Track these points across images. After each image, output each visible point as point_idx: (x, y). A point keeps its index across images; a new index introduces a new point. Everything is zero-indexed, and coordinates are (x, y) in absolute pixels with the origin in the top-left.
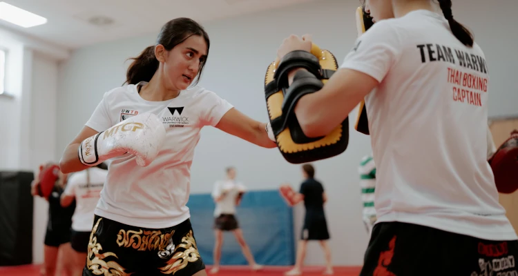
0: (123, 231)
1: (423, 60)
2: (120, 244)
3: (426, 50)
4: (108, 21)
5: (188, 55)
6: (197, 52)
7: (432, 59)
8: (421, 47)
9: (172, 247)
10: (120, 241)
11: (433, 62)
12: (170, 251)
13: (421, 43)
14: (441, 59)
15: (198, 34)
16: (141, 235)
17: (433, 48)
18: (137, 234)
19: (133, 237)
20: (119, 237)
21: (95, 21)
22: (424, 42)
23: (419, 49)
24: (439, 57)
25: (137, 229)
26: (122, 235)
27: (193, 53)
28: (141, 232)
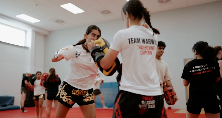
0: (74, 90)
1: (130, 43)
2: (73, 94)
3: (130, 40)
4: (62, 22)
5: (93, 35)
6: (96, 34)
7: (132, 43)
8: (129, 39)
9: (88, 94)
10: (73, 93)
11: (133, 44)
12: (87, 95)
13: (129, 38)
14: (135, 43)
15: (96, 29)
16: (79, 91)
17: (133, 39)
18: (78, 91)
19: (77, 92)
20: (73, 92)
21: (57, 21)
22: (130, 38)
23: (128, 40)
24: (135, 42)
25: (78, 89)
26: (73, 91)
27: (94, 35)
28: (79, 90)
